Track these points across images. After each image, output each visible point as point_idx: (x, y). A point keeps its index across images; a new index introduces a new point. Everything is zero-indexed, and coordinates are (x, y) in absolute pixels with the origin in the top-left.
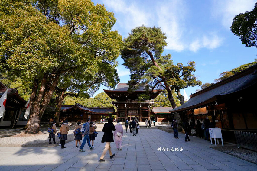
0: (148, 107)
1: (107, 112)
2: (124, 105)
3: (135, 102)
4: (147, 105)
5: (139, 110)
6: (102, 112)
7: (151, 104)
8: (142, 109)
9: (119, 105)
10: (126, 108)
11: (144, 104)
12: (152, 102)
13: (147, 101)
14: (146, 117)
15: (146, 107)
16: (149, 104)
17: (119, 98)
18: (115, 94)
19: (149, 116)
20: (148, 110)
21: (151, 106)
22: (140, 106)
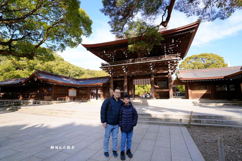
3: (140, 61)
8: (156, 74)
10: (126, 74)
11: (159, 62)
12: (176, 58)
13: (165, 56)
14: (165, 90)
15: (164, 70)
16: (169, 62)
17: (113, 58)
18: (104, 51)
19: (170, 87)
20: (168, 76)
21: (173, 66)
22: (152, 69)
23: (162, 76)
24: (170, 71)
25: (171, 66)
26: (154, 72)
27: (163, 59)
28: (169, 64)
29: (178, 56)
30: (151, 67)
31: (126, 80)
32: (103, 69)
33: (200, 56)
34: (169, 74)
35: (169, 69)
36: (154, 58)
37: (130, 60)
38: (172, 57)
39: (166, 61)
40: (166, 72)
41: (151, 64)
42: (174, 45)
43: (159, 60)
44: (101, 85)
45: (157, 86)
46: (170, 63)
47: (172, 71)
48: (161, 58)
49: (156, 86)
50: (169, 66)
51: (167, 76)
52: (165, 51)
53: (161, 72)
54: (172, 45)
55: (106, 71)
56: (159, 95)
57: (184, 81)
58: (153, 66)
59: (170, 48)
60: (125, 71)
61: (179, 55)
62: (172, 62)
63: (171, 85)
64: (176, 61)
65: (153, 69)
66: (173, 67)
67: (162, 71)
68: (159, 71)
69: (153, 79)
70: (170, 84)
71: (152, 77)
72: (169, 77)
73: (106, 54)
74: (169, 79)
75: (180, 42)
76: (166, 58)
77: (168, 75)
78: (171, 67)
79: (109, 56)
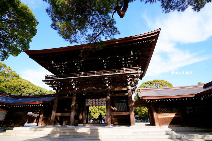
10: (76, 91)
11: (116, 76)
12: (137, 72)
13: (123, 69)
14: (124, 114)
15: (123, 87)
16: (128, 76)
17: (63, 71)
18: (52, 62)
19: (130, 109)
20: (128, 94)
21: (133, 81)
22: (107, 85)
23: (121, 95)
24: (129, 87)
25: (131, 81)
26: (110, 89)
27: (121, 73)
28: (128, 79)
29: (138, 69)
30: (107, 82)
31: (74, 98)
32: (47, 82)
33: (154, 82)
34: (129, 91)
35: (129, 85)
36: (111, 71)
37: (81, 73)
38: (131, 71)
39: (125, 75)
40: (125, 89)
41: (106, 78)
42: (133, 57)
43: (117, 73)
44: (40, 105)
45: (115, 108)
46: (130, 77)
47: (133, 88)
48: (119, 71)
49: (113, 108)
50: (129, 81)
51: (126, 94)
52: (124, 65)
53: (119, 89)
54: (131, 58)
55: (51, 85)
56: (117, 120)
57: (148, 101)
58: (109, 82)
59: (128, 61)
60: (74, 87)
61: (140, 68)
62: (132, 77)
63: (132, 106)
64: (137, 75)
65: (109, 86)
66: (133, 83)
67: (120, 87)
68: (117, 88)
69: (108, 97)
70: (130, 105)
71: (107, 96)
72: (130, 96)
73: (54, 65)
74: (129, 97)
75: (140, 54)
76: (124, 71)
77: (127, 92)
78: (131, 83)
79: (58, 67)
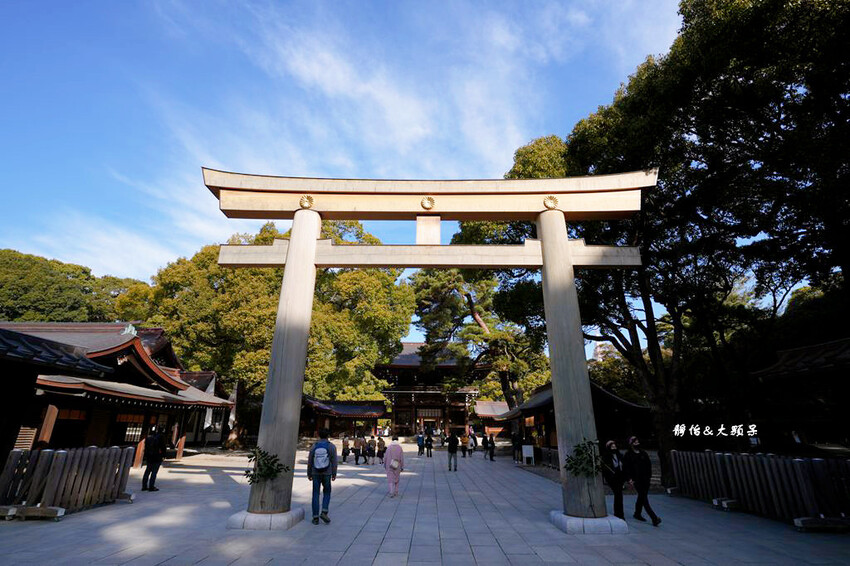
0: (464, 402)
1: (369, 413)
2: (410, 395)
3: (434, 389)
4: (462, 397)
5: (443, 408)
6: (357, 412)
7: (470, 395)
8: (450, 406)
9: (398, 396)
10: (415, 403)
12: (475, 392)
16: (467, 395)
18: (388, 370)
23: (458, 410)
24: (467, 404)
39: (464, 394)
40: (461, 404)
49: (450, 421)
60: (413, 400)
